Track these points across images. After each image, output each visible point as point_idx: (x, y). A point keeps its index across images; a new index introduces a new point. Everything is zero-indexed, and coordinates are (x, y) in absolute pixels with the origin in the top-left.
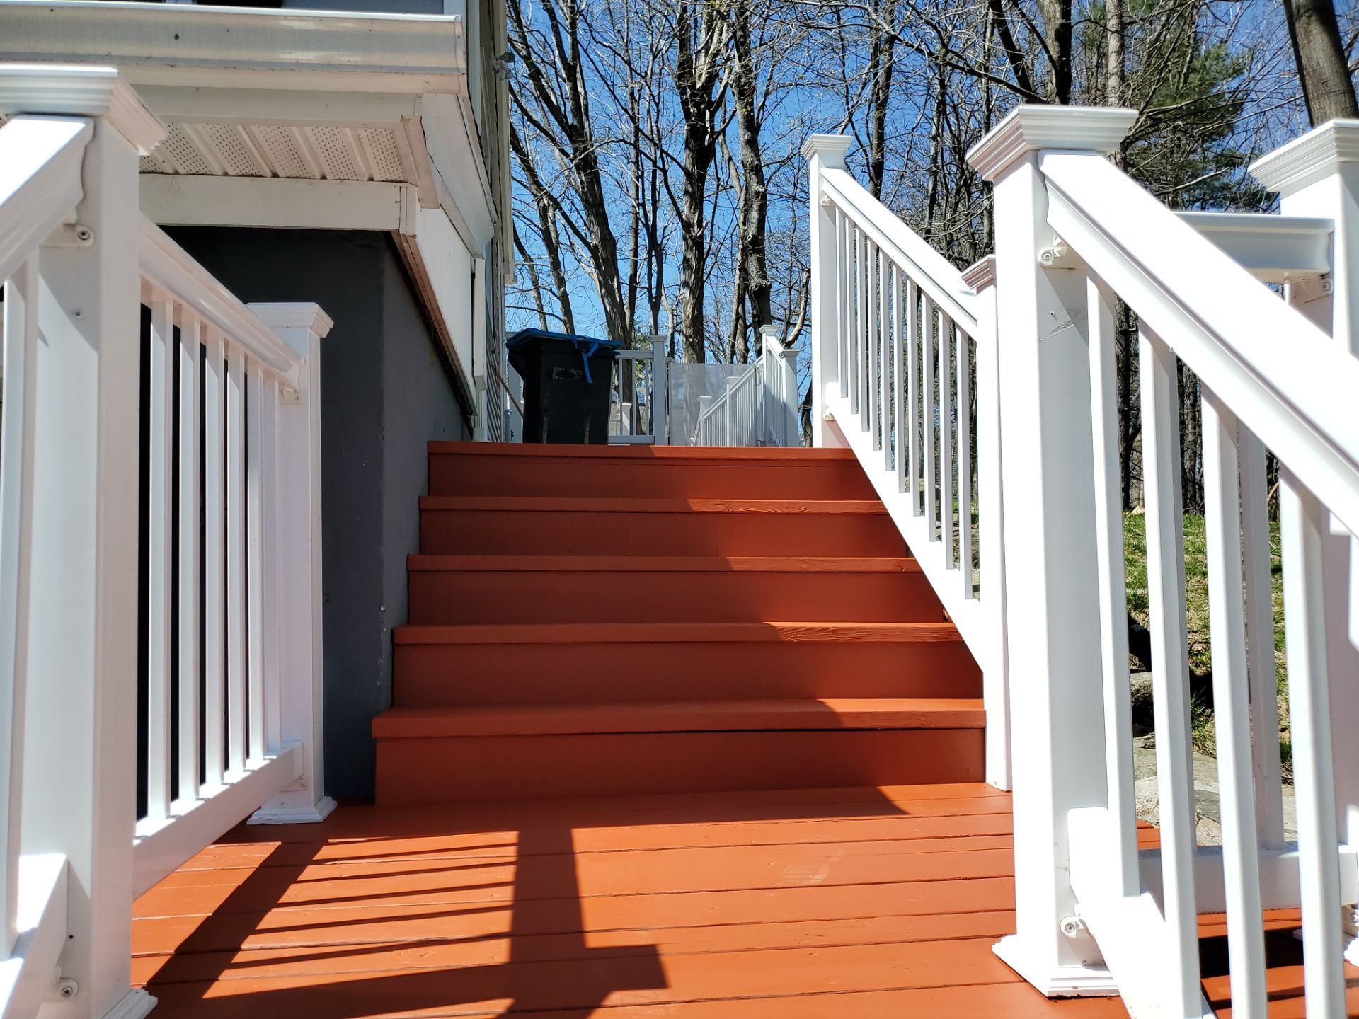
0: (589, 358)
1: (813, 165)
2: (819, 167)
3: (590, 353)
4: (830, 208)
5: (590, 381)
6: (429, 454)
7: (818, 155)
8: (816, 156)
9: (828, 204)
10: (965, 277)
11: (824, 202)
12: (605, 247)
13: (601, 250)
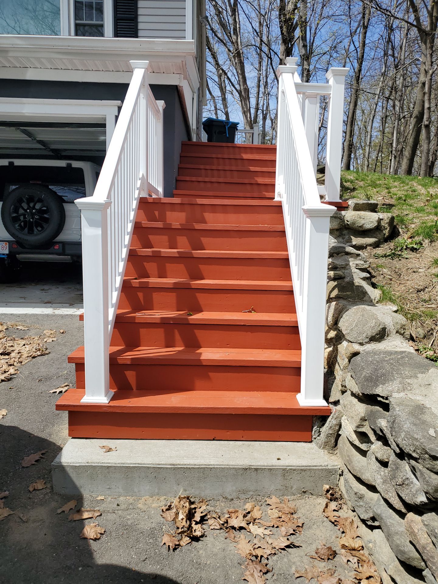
0: (228, 128)
5: (228, 136)
12: (245, 92)
13: (243, 93)
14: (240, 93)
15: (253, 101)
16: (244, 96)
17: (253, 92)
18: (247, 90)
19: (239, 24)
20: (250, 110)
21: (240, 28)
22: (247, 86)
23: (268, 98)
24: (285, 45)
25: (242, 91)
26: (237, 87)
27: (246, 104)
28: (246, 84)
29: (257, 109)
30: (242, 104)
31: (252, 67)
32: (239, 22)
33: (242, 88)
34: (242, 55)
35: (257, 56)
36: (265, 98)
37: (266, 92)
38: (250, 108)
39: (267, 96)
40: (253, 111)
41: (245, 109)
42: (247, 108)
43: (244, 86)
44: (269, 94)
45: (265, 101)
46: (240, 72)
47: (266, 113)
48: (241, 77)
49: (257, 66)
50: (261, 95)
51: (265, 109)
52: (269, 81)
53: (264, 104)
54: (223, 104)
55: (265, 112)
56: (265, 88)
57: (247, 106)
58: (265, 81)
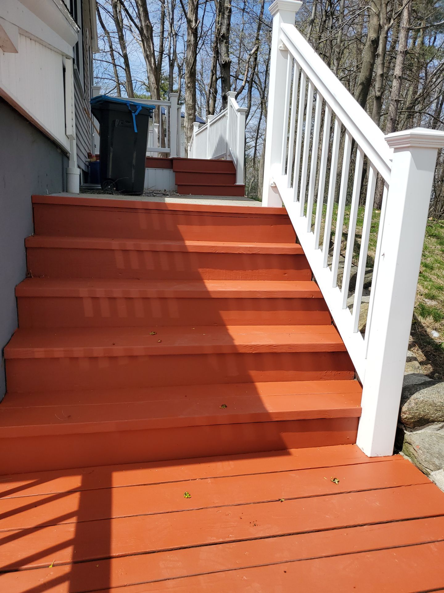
0: (136, 116)
1: (277, 20)
2: (280, 22)
3: (137, 113)
4: (285, 51)
5: (136, 131)
6: (33, 204)
7: (281, 15)
8: (278, 15)
9: (283, 49)
10: (388, 139)
11: (280, 47)
12: (147, 31)
13: (145, 31)
14: (141, 31)
16: (146, 34)
17: (156, 30)
18: (150, 28)
20: (154, 54)
22: (150, 23)
25: (144, 28)
26: (137, 21)
27: (149, 46)
28: (149, 19)
29: (162, 52)
30: (144, 45)
33: (143, 24)
36: (172, 39)
37: (173, 31)
38: (154, 51)
39: (174, 37)
40: (157, 55)
41: (148, 53)
42: (150, 51)
43: (145, 21)
44: (176, 34)
45: (172, 42)
47: (173, 59)
48: (141, 9)
50: (166, 34)
51: (172, 53)
52: (176, 18)
53: (170, 47)
54: (120, 44)
55: (171, 57)
56: (171, 27)
57: (150, 49)
58: (171, 17)
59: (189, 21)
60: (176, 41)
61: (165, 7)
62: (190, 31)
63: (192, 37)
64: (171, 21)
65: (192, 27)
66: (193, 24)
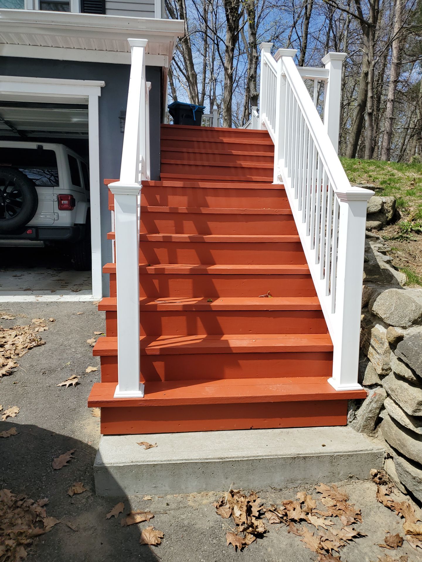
12: (193, 78)
13: (191, 79)
14: (188, 79)
15: (200, 87)
16: (192, 81)
17: (200, 78)
18: (195, 76)
19: (186, 10)
20: (198, 95)
21: (186, 14)
22: (195, 72)
23: (215, 84)
24: (231, 32)
25: (190, 76)
26: (184, 71)
27: (194, 90)
28: (194, 69)
29: (204, 94)
30: (190, 89)
31: (198, 53)
32: (186, 8)
33: (190, 73)
34: (189, 41)
35: (203, 42)
36: (212, 84)
37: (213, 78)
38: (198, 93)
39: (214, 82)
40: (200, 96)
41: (193, 95)
42: (195, 93)
43: (191, 71)
44: (215, 80)
45: (212, 86)
46: (187, 57)
47: (213, 99)
48: (188, 62)
49: (203, 52)
50: (207, 81)
51: (212, 94)
52: (215, 68)
53: (211, 90)
54: (171, 88)
55: (212, 97)
56: (212, 74)
57: (195, 91)
58: (211, 67)
59: (226, 69)
60: (216, 85)
61: (206, 60)
62: (227, 77)
63: (229, 80)
64: (211, 70)
65: (229, 73)
66: (229, 71)
